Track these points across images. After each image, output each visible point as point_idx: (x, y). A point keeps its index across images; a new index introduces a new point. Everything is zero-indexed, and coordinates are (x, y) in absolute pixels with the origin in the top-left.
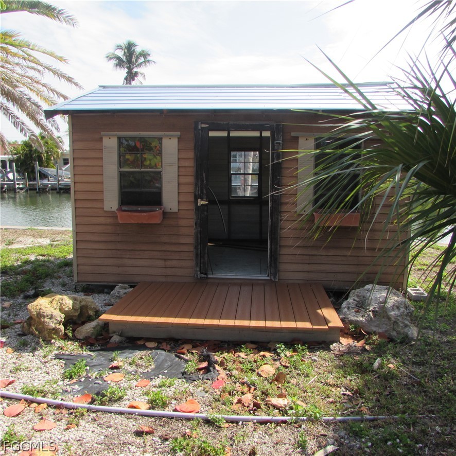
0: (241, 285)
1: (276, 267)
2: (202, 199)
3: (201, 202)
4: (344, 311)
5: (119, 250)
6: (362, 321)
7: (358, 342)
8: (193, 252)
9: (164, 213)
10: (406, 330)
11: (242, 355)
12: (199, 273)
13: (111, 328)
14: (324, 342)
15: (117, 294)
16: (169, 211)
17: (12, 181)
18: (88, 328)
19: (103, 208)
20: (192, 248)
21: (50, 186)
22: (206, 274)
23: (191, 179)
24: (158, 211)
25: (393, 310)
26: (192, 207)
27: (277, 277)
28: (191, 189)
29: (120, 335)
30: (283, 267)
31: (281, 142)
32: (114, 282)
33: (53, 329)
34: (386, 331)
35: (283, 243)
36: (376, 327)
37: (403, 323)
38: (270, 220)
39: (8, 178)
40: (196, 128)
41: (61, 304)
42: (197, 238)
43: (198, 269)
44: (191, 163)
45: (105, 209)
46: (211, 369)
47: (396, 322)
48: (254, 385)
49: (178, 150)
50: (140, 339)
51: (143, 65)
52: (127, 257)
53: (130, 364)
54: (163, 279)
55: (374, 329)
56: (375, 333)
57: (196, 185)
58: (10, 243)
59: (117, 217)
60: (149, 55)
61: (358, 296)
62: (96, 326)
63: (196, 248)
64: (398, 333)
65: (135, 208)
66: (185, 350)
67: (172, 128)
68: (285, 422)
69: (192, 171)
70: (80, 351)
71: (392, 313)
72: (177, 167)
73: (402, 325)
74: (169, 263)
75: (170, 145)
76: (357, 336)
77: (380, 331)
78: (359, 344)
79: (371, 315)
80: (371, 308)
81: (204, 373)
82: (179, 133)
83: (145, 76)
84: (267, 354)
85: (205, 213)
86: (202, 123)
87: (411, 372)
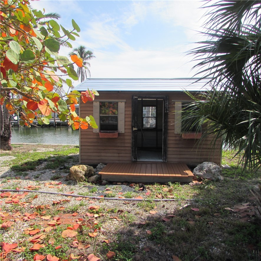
0: (151, 164)
1: (166, 156)
2: (135, 128)
3: (134, 129)
4: (194, 171)
5: (99, 149)
6: (201, 175)
7: (200, 182)
8: (131, 150)
9: (119, 134)
10: (218, 177)
11: (155, 186)
12: (133, 159)
13: (102, 178)
14: (187, 182)
15: (100, 167)
16: (121, 132)
17: (16, 120)
18: (93, 178)
19: (93, 131)
20: (130, 149)
21: (37, 123)
22: (136, 159)
23: (130, 119)
24: (116, 133)
25: (213, 170)
26: (130, 131)
27: (167, 160)
28: (130, 123)
29: (106, 180)
30: (169, 156)
31: (168, 104)
32: (97, 163)
33: (81, 177)
34: (211, 178)
35: (169, 146)
36: (207, 176)
37: (217, 174)
38: (163, 137)
39: (14, 119)
40: (132, 98)
41: (83, 168)
42: (132, 144)
43: (133, 157)
44: (130, 113)
45: (93, 132)
46: (144, 189)
47: (214, 174)
48: (161, 193)
49: (125, 107)
50: (114, 182)
51: (89, 58)
52: (103, 152)
53: (113, 189)
54: (118, 162)
55: (206, 177)
56: (206, 179)
57: (132, 121)
58: (35, 150)
59: (99, 135)
60: (92, 53)
61: (200, 166)
62: (96, 177)
63: (132, 148)
64: (215, 178)
65: (106, 131)
66: (133, 185)
67: (123, 98)
68: (173, 200)
69: (131, 116)
70: (92, 185)
71: (213, 171)
72: (124, 114)
73: (216, 175)
74: (120, 155)
75: (122, 105)
76: (200, 180)
77: (208, 178)
78: (200, 183)
79: (205, 172)
80: (205, 170)
81: (142, 191)
82: (125, 100)
83: (90, 64)
84: (165, 186)
85: (136, 133)
86: (135, 96)
87: (218, 189)
